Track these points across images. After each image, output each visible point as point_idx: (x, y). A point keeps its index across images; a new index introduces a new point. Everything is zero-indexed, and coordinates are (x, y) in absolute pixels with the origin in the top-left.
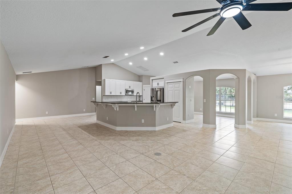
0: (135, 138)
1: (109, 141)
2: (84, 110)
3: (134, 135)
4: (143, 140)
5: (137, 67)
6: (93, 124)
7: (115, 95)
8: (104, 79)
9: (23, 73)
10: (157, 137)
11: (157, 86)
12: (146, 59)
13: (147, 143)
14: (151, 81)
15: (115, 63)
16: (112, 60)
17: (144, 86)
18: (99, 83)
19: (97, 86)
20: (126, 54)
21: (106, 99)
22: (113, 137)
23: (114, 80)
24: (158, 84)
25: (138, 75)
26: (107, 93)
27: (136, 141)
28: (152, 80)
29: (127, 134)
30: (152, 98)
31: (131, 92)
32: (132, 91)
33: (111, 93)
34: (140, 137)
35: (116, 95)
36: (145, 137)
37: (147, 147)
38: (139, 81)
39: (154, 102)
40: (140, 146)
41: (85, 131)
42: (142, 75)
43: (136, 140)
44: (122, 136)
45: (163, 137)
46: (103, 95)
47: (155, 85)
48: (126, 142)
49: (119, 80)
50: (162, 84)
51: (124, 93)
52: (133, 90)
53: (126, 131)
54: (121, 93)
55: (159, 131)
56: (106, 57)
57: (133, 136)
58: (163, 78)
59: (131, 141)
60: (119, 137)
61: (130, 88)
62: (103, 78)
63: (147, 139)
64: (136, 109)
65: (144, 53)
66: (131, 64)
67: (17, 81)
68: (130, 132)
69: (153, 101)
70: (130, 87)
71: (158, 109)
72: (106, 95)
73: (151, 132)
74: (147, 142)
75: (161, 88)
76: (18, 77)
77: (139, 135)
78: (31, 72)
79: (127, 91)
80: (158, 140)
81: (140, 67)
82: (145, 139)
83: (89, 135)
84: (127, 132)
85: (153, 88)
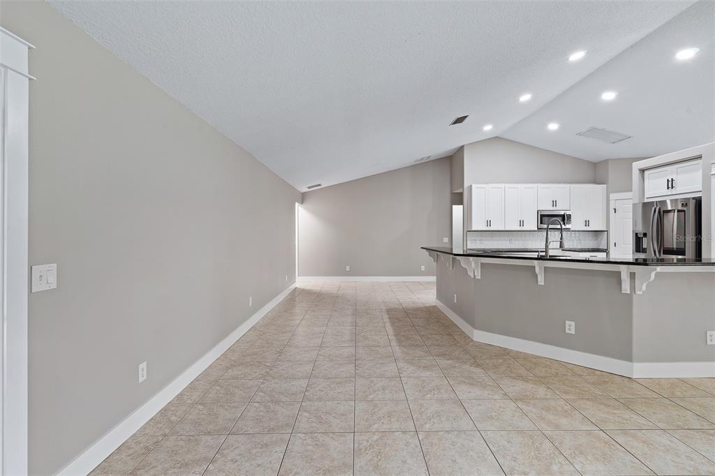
0: (516, 387)
1: (428, 373)
2: (423, 268)
3: (523, 371)
4: (548, 409)
5: (579, 134)
6: (425, 307)
7: (503, 229)
8: (468, 187)
9: (309, 188)
10: (627, 414)
11: (665, 191)
12: (609, 96)
13: (557, 427)
14: (636, 174)
15: (502, 137)
16: (488, 128)
17: (612, 196)
18: (458, 199)
19: (454, 206)
20: (525, 98)
21: (476, 240)
22: (450, 361)
23: (500, 185)
24: (671, 184)
25: (589, 162)
26: (477, 225)
27: (515, 400)
28: (642, 171)
29: (501, 361)
30: (638, 241)
31: (561, 218)
32: (563, 216)
33: (489, 223)
34: (541, 391)
35: (506, 229)
36: (565, 396)
37: (547, 444)
38: (595, 182)
39: (650, 255)
40: (521, 432)
41: (393, 324)
42: (606, 161)
43: (521, 398)
44: (478, 366)
45: (662, 425)
46: (468, 231)
47: (655, 189)
48: (476, 392)
49: (516, 185)
50: (689, 183)
51: (532, 224)
52: (568, 213)
53: (505, 349)
54: (522, 223)
55: (651, 384)
56: (460, 120)
57: (519, 377)
58: (700, 157)
59: (496, 397)
60: (467, 367)
61: (555, 208)
62: (466, 184)
63: (568, 407)
64: (541, 281)
65: (596, 76)
66: (553, 126)
67: (303, 205)
68: (517, 356)
69: (644, 251)
70: (554, 203)
71: (642, 288)
72: (473, 229)
73: (606, 378)
74: (564, 421)
75: (689, 199)
76: (303, 198)
77: (540, 380)
78: (320, 185)
79: (543, 218)
80: (624, 431)
81: (593, 132)
82: (563, 403)
83: (392, 337)
84: (504, 353)
85: (646, 201)
